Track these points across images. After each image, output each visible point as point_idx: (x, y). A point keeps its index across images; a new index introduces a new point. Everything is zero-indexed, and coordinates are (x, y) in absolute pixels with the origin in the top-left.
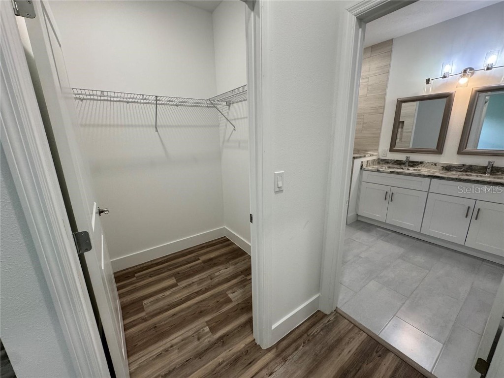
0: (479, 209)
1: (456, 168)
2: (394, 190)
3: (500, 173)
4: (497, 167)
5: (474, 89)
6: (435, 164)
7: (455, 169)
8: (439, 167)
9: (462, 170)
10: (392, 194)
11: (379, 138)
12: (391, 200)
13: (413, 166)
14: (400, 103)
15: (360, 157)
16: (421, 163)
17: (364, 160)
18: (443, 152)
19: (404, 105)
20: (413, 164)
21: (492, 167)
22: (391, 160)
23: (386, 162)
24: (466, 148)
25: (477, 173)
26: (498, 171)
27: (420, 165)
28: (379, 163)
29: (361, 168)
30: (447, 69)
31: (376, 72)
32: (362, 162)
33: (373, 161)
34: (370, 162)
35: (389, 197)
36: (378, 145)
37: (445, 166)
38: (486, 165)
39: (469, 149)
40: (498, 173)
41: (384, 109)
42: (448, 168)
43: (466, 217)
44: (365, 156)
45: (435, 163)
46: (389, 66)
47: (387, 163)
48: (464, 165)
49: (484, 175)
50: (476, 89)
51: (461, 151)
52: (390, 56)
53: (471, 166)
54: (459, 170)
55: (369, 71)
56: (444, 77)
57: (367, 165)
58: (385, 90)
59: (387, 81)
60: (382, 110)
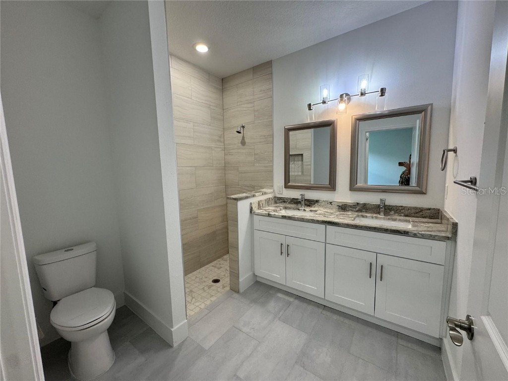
0: (382, 266)
1: (351, 206)
2: (290, 241)
3: (392, 212)
4: (389, 206)
5: (353, 117)
6: (331, 203)
7: (351, 209)
8: (335, 206)
9: (357, 209)
10: (288, 246)
11: (272, 171)
12: (288, 255)
13: (309, 206)
14: (288, 130)
15: (247, 198)
16: (317, 201)
17: (254, 201)
18: (337, 188)
19: (291, 133)
20: (310, 203)
21: (385, 206)
22: (287, 199)
23: (282, 200)
24: (356, 184)
25: (371, 213)
26: (391, 211)
27: (316, 205)
28: (276, 202)
29: (251, 212)
30: (325, 93)
31: (261, 95)
32: (251, 204)
33: (268, 201)
34: (264, 202)
35: (285, 250)
36: (272, 180)
37: (340, 205)
38: (378, 203)
39: (360, 184)
40: (391, 213)
41: (273, 138)
42: (343, 208)
43: (370, 277)
44: (254, 196)
45: (331, 201)
46: (271, 89)
47: (284, 202)
48: (358, 203)
49: (379, 216)
50: (356, 117)
51: (353, 187)
52: (271, 78)
53: (365, 205)
54: (354, 209)
55: (254, 95)
56: (324, 102)
57: (259, 207)
58: (271, 116)
59: (272, 106)
60: (271, 139)
